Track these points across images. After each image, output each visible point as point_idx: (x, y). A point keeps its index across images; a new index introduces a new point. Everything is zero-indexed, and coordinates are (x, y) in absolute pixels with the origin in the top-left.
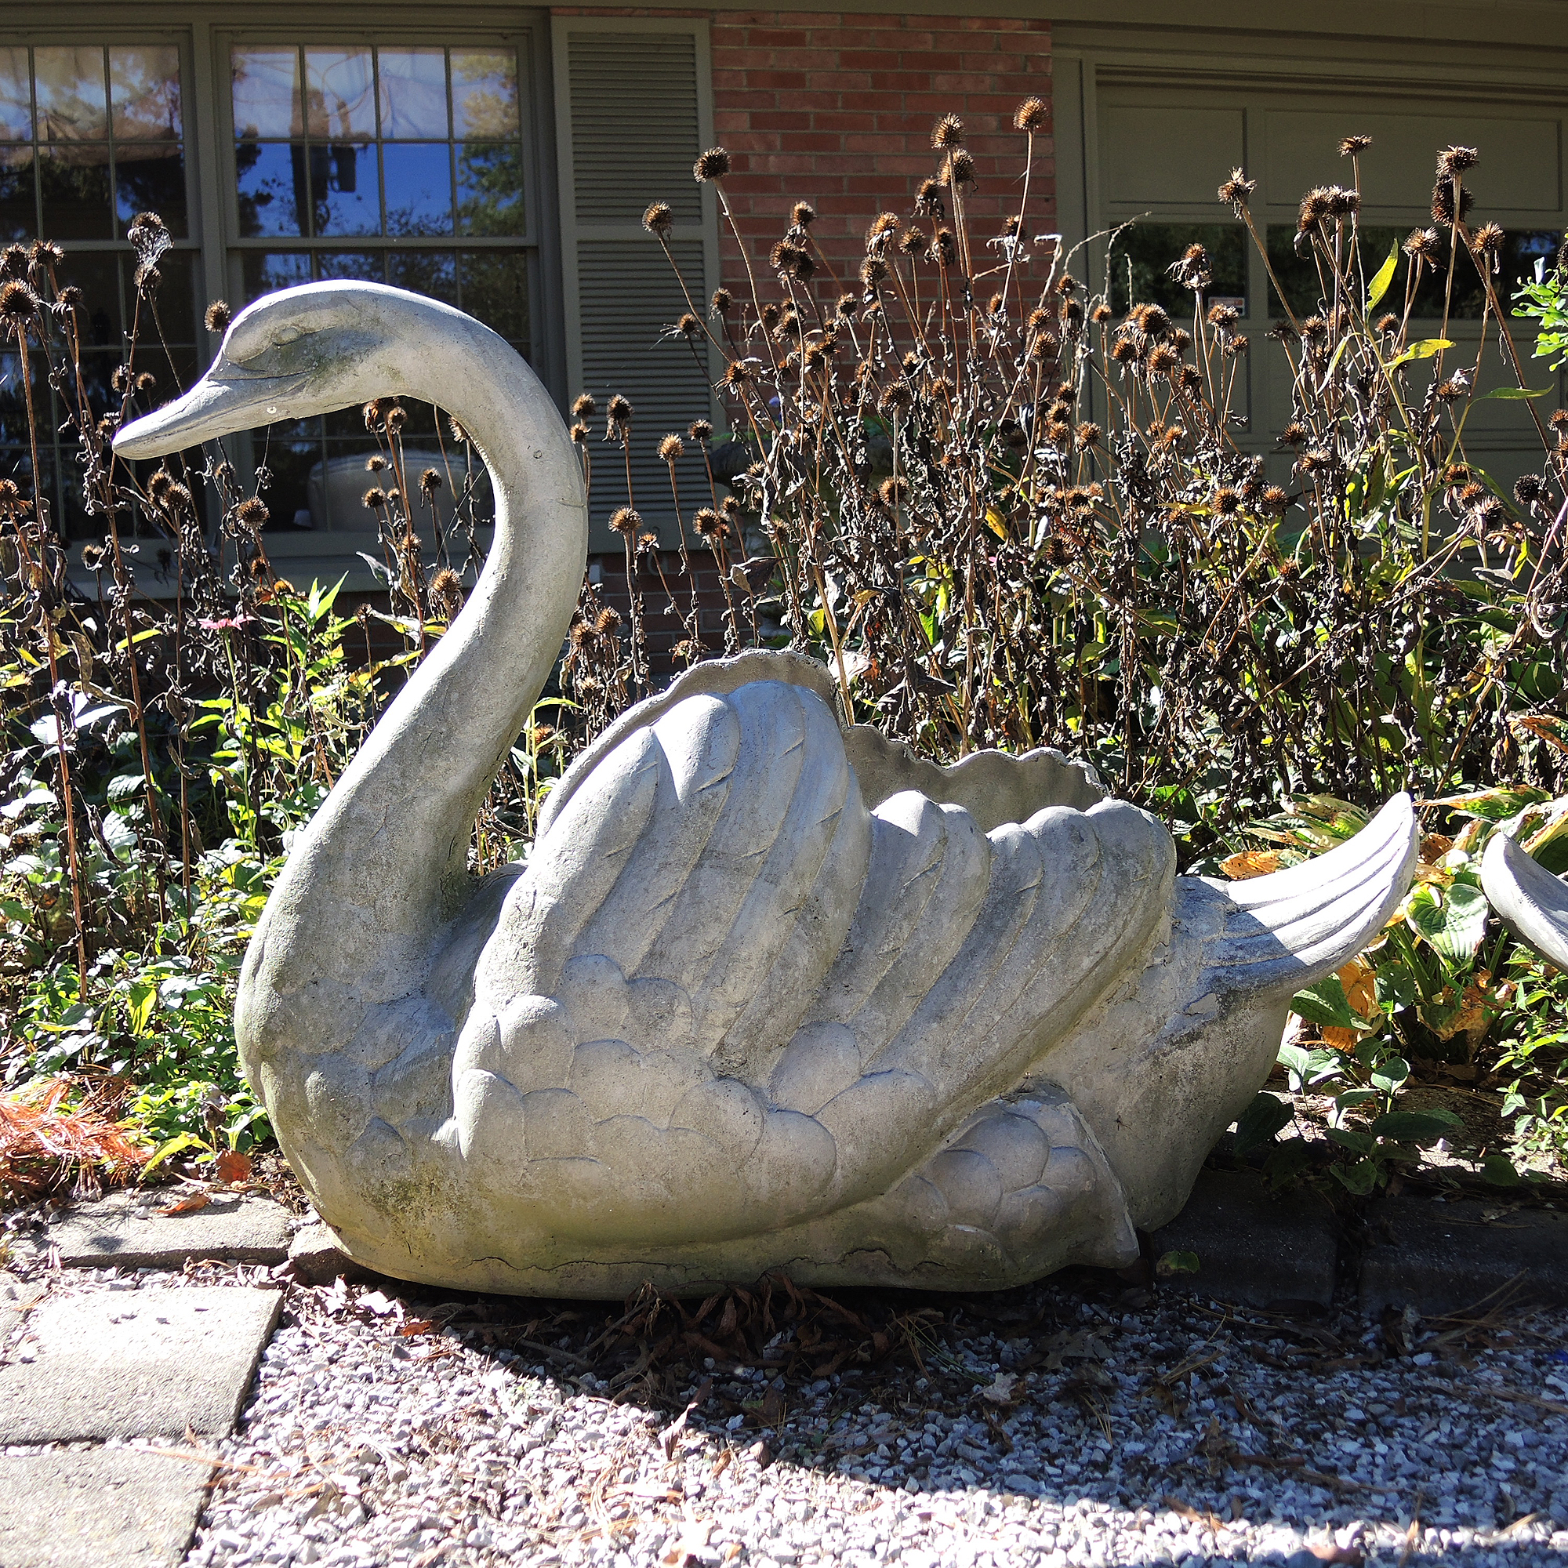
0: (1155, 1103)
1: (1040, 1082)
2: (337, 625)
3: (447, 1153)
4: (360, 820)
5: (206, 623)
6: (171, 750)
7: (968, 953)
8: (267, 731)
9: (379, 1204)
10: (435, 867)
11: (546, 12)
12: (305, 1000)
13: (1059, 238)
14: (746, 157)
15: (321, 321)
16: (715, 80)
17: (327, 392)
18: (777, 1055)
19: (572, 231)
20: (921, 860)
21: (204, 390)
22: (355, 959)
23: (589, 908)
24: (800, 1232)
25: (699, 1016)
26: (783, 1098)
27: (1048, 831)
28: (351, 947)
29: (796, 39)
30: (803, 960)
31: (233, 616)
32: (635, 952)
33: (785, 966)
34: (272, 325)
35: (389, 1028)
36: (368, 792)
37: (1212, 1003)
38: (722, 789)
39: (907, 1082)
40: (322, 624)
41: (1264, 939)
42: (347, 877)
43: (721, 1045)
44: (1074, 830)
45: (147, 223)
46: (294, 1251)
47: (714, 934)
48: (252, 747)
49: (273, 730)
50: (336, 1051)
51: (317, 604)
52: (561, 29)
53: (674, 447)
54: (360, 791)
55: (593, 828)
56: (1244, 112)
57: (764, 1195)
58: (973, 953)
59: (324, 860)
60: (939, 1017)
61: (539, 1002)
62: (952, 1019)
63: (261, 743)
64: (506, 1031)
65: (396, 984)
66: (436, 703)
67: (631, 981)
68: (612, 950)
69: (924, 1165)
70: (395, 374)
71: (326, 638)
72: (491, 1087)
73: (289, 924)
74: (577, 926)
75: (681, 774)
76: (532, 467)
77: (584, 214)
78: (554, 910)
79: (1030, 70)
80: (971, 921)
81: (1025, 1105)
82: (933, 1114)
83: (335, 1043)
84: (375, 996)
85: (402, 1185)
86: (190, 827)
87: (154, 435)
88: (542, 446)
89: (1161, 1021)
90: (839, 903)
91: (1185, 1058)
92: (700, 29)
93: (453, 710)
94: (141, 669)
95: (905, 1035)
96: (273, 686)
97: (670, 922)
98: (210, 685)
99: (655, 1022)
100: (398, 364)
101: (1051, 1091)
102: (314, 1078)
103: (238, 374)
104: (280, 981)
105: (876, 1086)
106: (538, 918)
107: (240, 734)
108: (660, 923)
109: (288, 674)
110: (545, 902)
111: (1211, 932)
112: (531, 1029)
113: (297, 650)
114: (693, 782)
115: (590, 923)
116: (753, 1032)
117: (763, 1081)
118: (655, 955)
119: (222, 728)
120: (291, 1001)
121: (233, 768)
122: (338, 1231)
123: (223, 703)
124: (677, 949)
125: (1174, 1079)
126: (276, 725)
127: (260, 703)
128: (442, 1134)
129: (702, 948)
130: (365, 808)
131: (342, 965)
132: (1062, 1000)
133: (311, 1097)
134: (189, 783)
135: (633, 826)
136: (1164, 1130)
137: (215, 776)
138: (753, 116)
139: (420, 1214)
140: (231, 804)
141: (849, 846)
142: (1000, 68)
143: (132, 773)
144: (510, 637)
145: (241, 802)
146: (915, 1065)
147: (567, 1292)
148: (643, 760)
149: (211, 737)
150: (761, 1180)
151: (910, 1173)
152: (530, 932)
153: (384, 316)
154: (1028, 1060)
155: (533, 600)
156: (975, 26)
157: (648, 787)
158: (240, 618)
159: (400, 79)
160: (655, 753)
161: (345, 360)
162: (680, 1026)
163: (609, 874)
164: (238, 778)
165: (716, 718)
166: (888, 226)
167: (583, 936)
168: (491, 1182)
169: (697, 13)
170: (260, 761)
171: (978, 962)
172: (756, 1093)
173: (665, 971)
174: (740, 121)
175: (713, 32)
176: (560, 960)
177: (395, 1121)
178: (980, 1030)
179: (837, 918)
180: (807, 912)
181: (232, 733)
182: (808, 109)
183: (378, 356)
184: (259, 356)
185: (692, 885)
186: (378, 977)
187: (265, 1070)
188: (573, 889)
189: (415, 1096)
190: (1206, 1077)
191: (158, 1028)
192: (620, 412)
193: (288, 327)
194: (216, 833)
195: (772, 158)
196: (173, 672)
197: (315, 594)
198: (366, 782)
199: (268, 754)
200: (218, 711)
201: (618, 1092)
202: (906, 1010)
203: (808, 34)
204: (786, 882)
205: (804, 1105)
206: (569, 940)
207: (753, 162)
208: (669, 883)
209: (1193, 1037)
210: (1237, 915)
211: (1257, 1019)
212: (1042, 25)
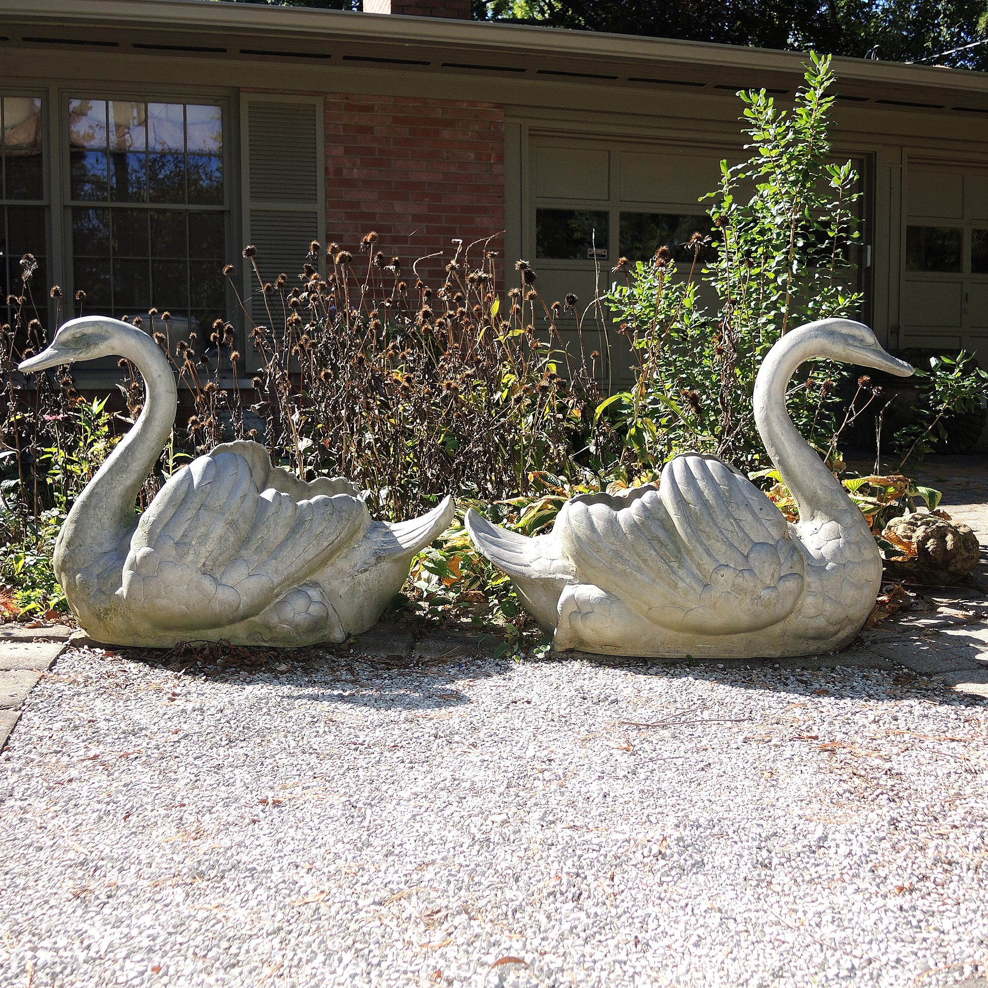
0: (352, 592)
1: (311, 582)
2: (106, 417)
3: (119, 597)
4: (97, 493)
5: (47, 417)
6: (31, 468)
7: (287, 539)
8: (72, 462)
9: (98, 616)
10: (122, 509)
11: (238, 90)
12: (76, 551)
13: (461, 241)
14: (342, 169)
15: (89, 330)
16: (326, 128)
17: (90, 354)
18: (223, 568)
19: (248, 205)
20: (271, 510)
21: (49, 351)
22: (94, 538)
23: (165, 521)
24: (232, 627)
25: (197, 554)
26: (224, 581)
27: (317, 502)
28: (93, 535)
29: (369, 109)
30: (232, 539)
31: (59, 414)
32: (178, 535)
33: (226, 540)
34: (72, 331)
35: (104, 560)
36: (100, 485)
37: (373, 560)
38: (209, 486)
39: (264, 578)
40: (99, 415)
41: (395, 541)
42: (92, 512)
43: (204, 564)
44: (325, 503)
45: (28, 258)
46: (71, 638)
47: (203, 530)
48: (65, 469)
49: (75, 462)
50: (86, 568)
51: (97, 407)
52: (245, 99)
53: (236, 356)
54: (97, 484)
55: (167, 497)
56: (609, 152)
57: (218, 611)
58: (288, 539)
59: (85, 506)
60: (275, 559)
61: (148, 549)
62: (279, 559)
63: (69, 467)
64: (138, 559)
65: (107, 547)
66: (124, 456)
67: (177, 544)
68: (171, 534)
69: (272, 605)
70: (113, 348)
71: (101, 421)
72: (133, 575)
73: (72, 527)
74: (161, 526)
75: (196, 481)
76: (158, 380)
77: (254, 197)
78: (154, 521)
79: (492, 129)
80: (288, 529)
81: (304, 588)
82: (273, 589)
83: (86, 565)
84: (100, 551)
85: (106, 609)
86: (38, 500)
87: (33, 365)
88: (161, 373)
89: (355, 565)
90: (245, 522)
91: (363, 577)
92: (319, 101)
93: (129, 458)
94: (20, 435)
95: (264, 564)
96: (76, 442)
97: (189, 526)
98: (48, 441)
99: (182, 556)
100: (114, 345)
101: (316, 585)
102: (78, 576)
103: (61, 347)
104: (69, 545)
105: (254, 579)
106: (149, 524)
107: (60, 463)
108: (186, 525)
109: (82, 438)
110: (152, 519)
111: (377, 538)
112: (145, 558)
113: (87, 428)
114: (199, 483)
115: (165, 526)
116: (215, 560)
117: (218, 576)
118: (184, 535)
119: (53, 460)
120: (73, 551)
121: (57, 478)
122: (86, 630)
123: (54, 450)
124: (191, 534)
125: (359, 584)
126: (77, 460)
127: (70, 450)
128: (118, 592)
129: (199, 534)
130: (98, 490)
131: (89, 540)
132: (317, 555)
133: (77, 582)
134: (38, 483)
135: (181, 496)
136: (356, 601)
137: (49, 481)
138: (346, 147)
139: (111, 619)
140: (56, 494)
141: (249, 504)
142: (477, 128)
143: (11, 479)
144: (149, 435)
145: (60, 493)
146: (267, 573)
147: (158, 646)
148: (185, 476)
149: (48, 464)
150: (216, 606)
151: (267, 608)
152: (147, 528)
153: (110, 330)
154: (306, 575)
155: (157, 423)
156: (464, 106)
157: (186, 485)
158: (61, 415)
159: (160, 119)
160: (189, 473)
161: (96, 344)
162: (190, 557)
163: (172, 511)
164: (59, 482)
165: (209, 464)
166: (315, 278)
167: (163, 529)
168: (133, 606)
169: (317, 94)
170: (69, 475)
171: (289, 542)
172: (215, 579)
173: (187, 540)
174: (339, 151)
175: (325, 104)
176: (155, 537)
177: (104, 589)
178: (289, 563)
179: (244, 527)
180: (232, 524)
181: (57, 463)
182: (375, 145)
183: (107, 343)
184: (68, 341)
185: (197, 515)
186: (101, 545)
187: (63, 574)
188: (160, 515)
189: (111, 581)
190: (370, 584)
191: (25, 573)
192: (229, 331)
193: (78, 333)
194: (49, 504)
195: (355, 170)
196: (33, 438)
197: (96, 403)
198: (99, 481)
199: (72, 472)
200: (51, 453)
201: (171, 577)
202: (264, 555)
203: (376, 107)
204: (227, 515)
205: (230, 583)
206: (158, 531)
207: (345, 171)
208: (190, 514)
209: (366, 570)
210: (390, 533)
211: (388, 566)
212: (500, 106)
